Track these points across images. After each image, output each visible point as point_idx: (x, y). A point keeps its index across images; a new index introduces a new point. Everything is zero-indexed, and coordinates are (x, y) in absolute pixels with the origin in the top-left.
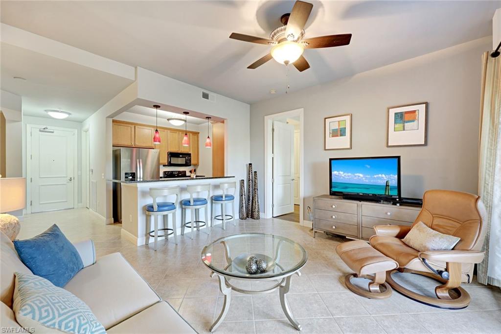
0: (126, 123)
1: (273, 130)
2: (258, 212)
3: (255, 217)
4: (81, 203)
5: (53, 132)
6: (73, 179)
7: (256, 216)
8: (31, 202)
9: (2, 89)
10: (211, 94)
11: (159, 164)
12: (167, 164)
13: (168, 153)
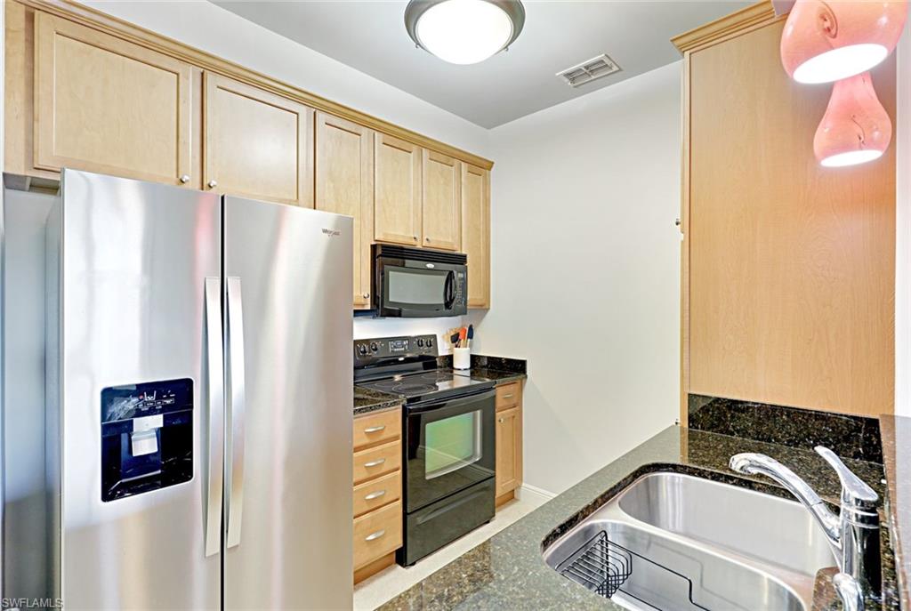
12: (368, 307)
13: (374, 248)
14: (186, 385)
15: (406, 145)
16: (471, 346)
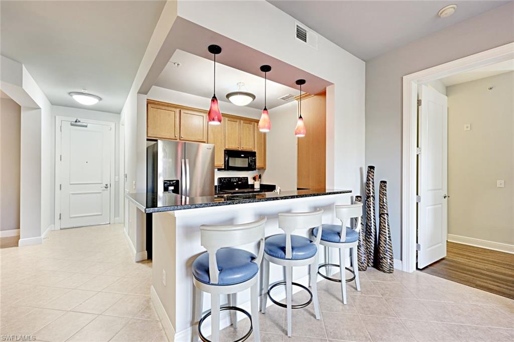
0: (168, 106)
1: (419, 103)
2: (391, 259)
3: (386, 269)
4: (119, 217)
5: (86, 126)
6: (109, 186)
7: (386, 267)
8: (60, 214)
9: (2, 55)
10: (310, 33)
11: (213, 167)
12: (223, 167)
13: (225, 150)
14: (177, 181)
15: (235, 120)
16: (260, 182)
